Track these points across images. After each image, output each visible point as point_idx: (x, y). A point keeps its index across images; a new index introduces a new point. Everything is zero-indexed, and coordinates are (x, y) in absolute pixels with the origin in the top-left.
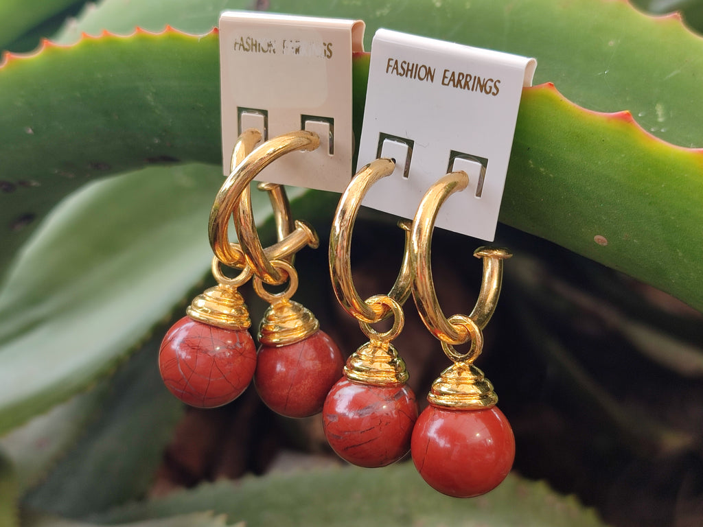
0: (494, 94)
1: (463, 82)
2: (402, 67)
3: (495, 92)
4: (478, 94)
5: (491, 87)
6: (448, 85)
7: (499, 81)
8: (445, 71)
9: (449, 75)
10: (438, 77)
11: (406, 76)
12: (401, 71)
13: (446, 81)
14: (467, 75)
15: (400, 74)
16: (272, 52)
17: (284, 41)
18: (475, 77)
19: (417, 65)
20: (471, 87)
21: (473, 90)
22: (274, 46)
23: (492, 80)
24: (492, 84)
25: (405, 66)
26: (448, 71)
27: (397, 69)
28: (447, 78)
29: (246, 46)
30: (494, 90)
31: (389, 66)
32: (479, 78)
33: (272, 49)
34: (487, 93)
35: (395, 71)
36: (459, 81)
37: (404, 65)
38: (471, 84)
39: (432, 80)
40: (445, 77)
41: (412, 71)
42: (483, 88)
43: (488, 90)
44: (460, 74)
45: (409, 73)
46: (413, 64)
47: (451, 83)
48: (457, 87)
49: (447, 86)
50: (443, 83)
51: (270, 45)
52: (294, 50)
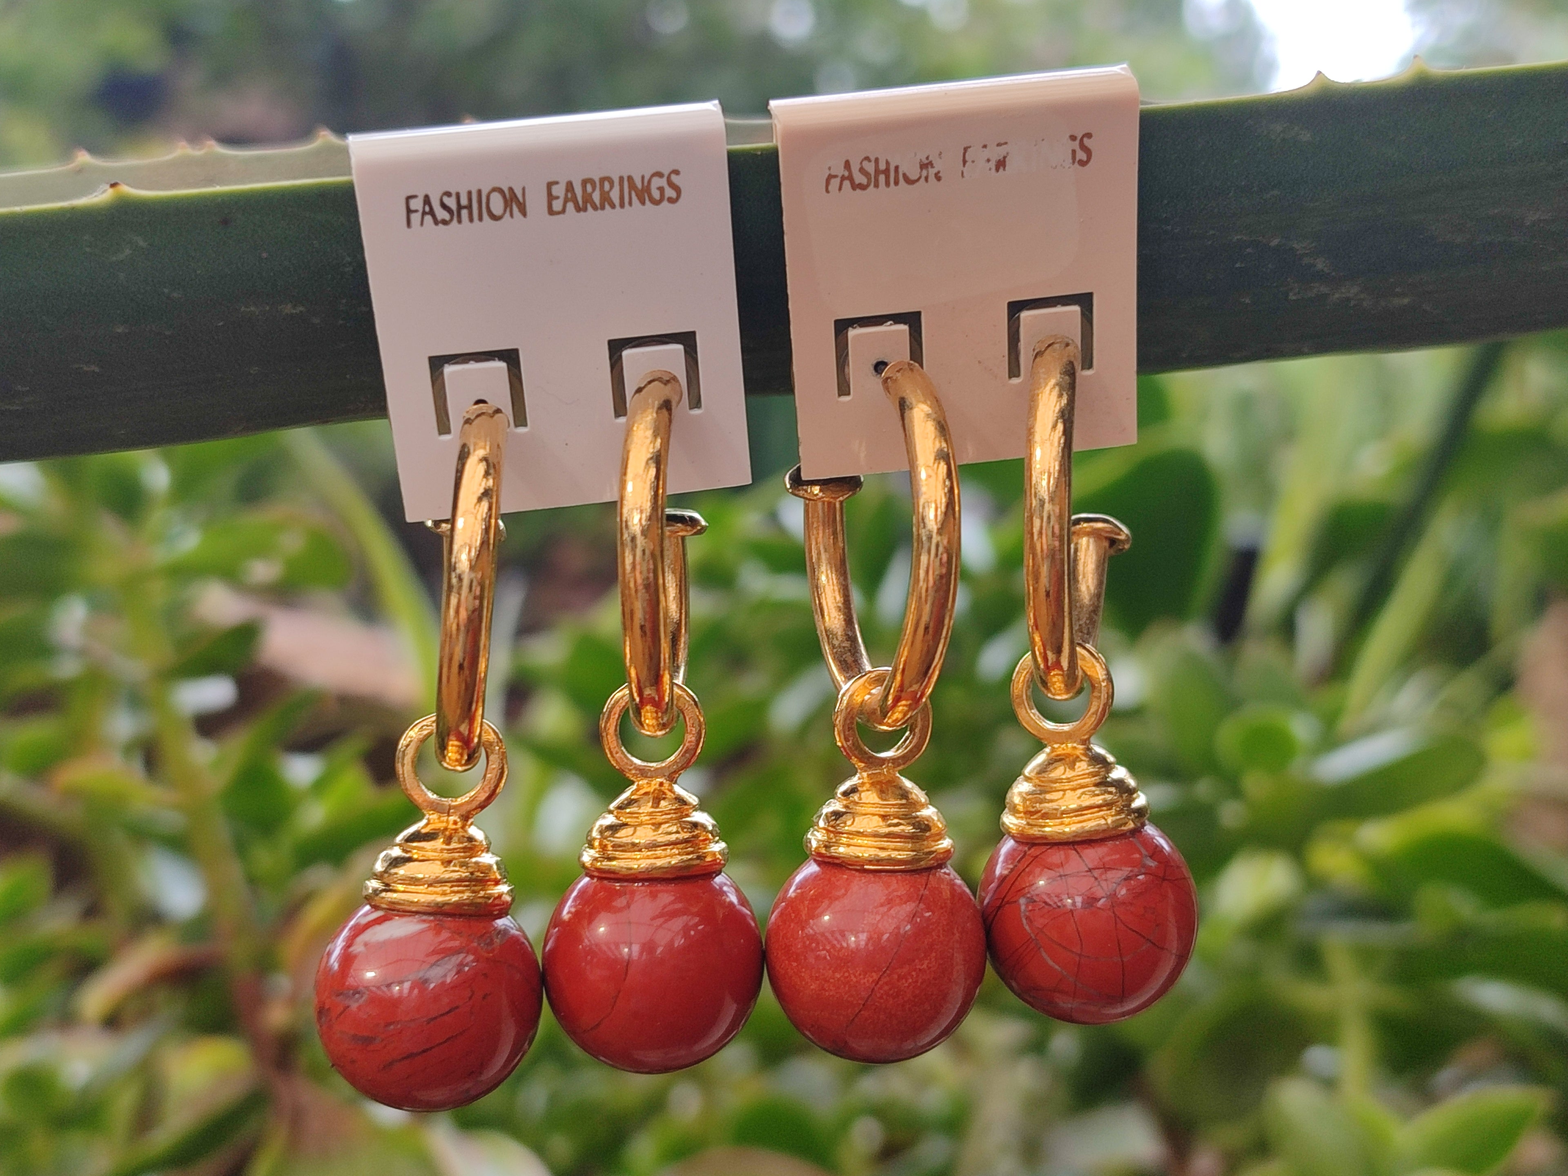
0: (671, 200)
1: (596, 197)
2: (444, 206)
3: (673, 194)
4: (637, 210)
5: (661, 189)
6: (563, 211)
7: (676, 172)
8: (550, 185)
9: (559, 191)
10: (536, 202)
11: (460, 221)
12: (442, 214)
13: (557, 205)
14: (602, 180)
15: (445, 222)
16: (932, 178)
17: (966, 149)
18: (621, 179)
19: (479, 192)
20: (617, 201)
21: (622, 205)
22: (938, 165)
23: (659, 175)
24: (663, 182)
25: (451, 202)
26: (557, 183)
27: (432, 213)
28: (557, 198)
29: (860, 179)
30: (670, 193)
31: (409, 211)
32: (630, 178)
33: (932, 172)
34: (656, 203)
35: (428, 219)
36: (588, 199)
37: (446, 200)
38: (615, 195)
39: (524, 214)
40: (551, 197)
41: (469, 207)
42: (643, 194)
43: (656, 195)
44: (585, 182)
45: (465, 213)
46: (470, 193)
47: (570, 206)
48: (585, 210)
49: (562, 216)
50: (551, 212)
51: (926, 165)
52: (992, 165)
